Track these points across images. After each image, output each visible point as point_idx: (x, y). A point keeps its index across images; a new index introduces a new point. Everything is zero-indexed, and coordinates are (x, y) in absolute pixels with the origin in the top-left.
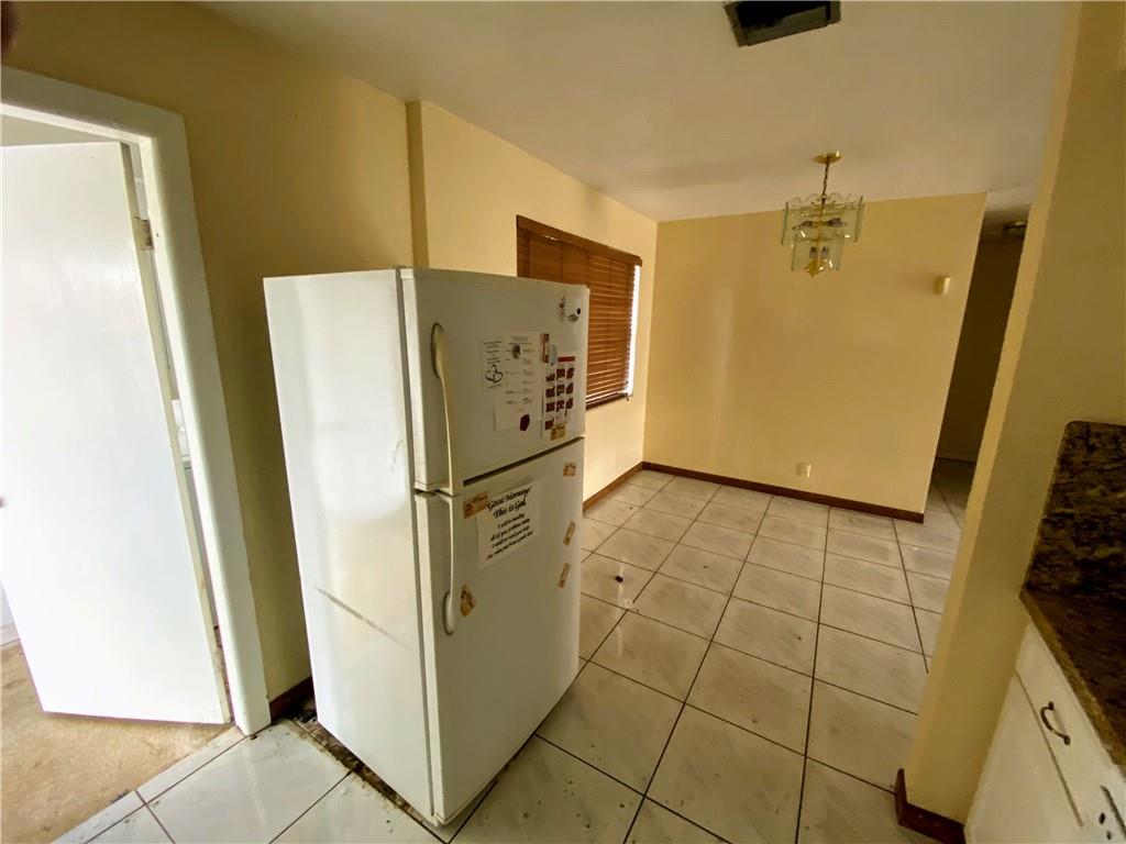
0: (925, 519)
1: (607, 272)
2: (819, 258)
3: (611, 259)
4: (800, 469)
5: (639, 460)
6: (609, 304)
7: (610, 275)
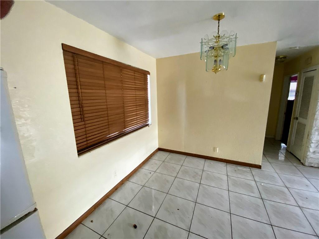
0: (262, 167)
1: (134, 77)
2: (218, 65)
3: (134, 71)
4: (214, 149)
5: (157, 147)
6: (135, 90)
7: (135, 78)
